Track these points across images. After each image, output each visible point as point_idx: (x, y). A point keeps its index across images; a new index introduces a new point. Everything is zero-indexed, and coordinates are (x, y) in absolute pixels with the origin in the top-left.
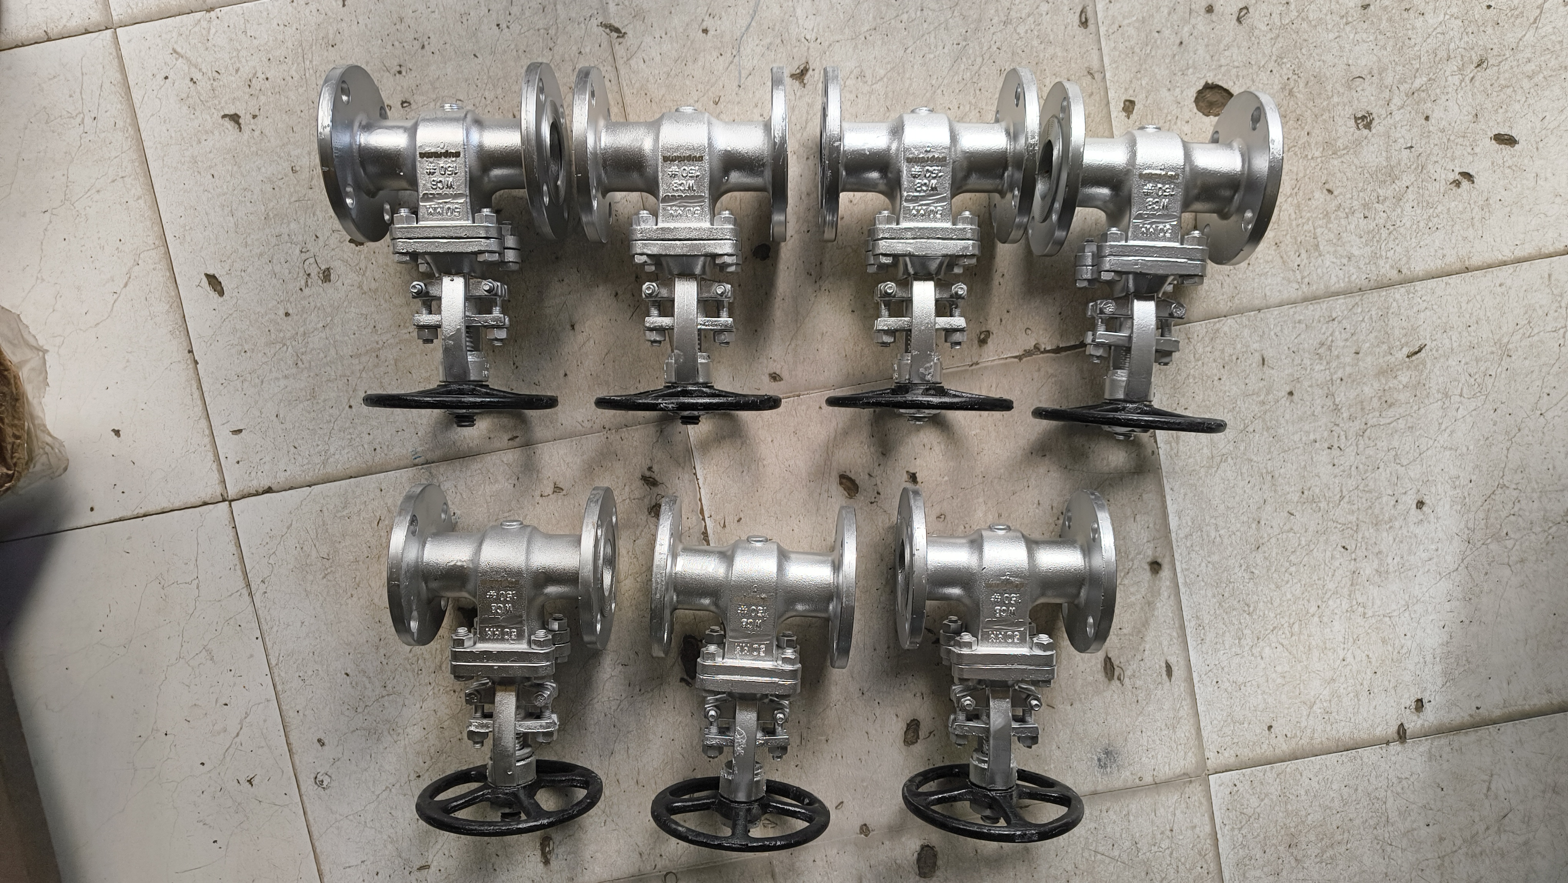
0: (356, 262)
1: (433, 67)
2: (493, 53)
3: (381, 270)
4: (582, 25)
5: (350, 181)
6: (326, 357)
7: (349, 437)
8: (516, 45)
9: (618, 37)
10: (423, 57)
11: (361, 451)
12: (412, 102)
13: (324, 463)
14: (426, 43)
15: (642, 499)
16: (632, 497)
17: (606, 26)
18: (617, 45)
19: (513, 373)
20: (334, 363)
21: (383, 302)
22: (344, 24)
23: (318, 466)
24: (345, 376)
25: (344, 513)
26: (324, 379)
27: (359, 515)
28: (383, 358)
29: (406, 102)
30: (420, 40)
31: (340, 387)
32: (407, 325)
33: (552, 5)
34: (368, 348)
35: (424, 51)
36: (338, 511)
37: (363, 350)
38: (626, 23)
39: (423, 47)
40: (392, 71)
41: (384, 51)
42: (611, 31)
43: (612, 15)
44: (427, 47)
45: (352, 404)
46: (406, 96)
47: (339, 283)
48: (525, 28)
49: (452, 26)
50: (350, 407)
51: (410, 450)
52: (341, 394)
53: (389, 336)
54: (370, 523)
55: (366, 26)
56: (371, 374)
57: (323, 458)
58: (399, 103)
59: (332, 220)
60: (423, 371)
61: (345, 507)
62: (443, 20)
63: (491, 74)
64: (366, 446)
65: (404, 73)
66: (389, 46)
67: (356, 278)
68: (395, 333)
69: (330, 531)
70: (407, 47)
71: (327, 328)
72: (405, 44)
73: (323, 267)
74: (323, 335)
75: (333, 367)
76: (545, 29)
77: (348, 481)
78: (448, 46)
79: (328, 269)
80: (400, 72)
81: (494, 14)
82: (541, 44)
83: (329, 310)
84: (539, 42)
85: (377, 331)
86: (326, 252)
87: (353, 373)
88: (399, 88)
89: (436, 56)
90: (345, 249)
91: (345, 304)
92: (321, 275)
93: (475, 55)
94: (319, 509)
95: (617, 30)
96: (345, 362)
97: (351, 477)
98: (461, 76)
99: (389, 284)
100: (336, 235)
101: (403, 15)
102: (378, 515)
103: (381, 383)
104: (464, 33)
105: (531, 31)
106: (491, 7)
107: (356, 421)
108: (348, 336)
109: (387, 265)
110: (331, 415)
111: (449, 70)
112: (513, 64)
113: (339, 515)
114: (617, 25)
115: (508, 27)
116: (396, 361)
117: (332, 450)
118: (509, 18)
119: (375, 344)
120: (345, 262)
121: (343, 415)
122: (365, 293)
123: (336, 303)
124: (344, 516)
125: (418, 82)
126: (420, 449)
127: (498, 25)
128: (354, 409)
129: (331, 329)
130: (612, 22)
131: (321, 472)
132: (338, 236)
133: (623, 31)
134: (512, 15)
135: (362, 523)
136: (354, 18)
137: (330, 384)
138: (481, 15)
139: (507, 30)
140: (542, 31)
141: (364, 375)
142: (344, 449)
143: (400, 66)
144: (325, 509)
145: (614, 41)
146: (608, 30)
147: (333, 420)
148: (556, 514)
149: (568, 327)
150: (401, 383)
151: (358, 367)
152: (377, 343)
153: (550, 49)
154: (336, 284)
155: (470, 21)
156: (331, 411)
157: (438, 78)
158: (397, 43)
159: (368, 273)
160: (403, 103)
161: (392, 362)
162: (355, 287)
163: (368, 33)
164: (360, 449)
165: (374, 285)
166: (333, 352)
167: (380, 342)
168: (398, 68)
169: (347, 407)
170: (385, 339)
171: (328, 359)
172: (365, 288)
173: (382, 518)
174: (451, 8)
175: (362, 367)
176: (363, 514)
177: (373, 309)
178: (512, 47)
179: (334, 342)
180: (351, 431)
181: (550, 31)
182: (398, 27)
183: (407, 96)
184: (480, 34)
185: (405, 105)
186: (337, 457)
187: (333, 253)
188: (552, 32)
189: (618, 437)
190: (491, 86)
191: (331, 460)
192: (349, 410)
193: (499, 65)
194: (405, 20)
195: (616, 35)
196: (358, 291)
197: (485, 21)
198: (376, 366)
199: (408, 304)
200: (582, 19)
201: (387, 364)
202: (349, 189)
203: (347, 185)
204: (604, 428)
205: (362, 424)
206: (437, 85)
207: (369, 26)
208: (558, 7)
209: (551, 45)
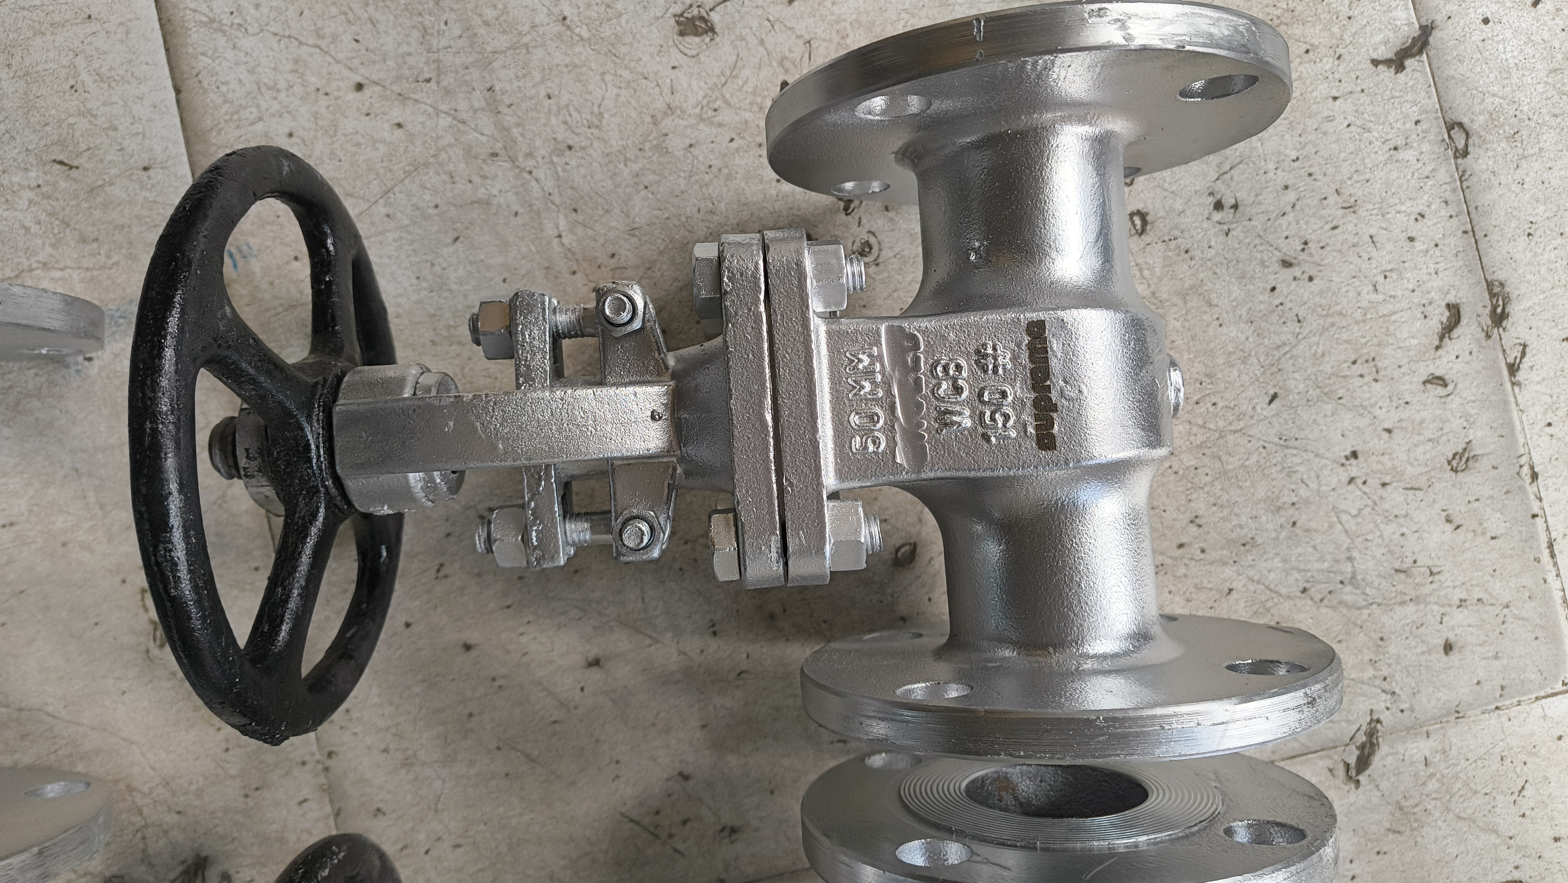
0: (734, 101)
1: (1237, 292)
2: (1284, 442)
3: (716, 163)
4: (1370, 672)
5: (938, 106)
6: (486, 23)
7: (282, 84)
8: (1307, 502)
9: (1347, 766)
10: (1262, 263)
11: (245, 114)
12: (1146, 238)
13: (212, 23)
14: (1296, 271)
15: (146, 859)
16: (149, 832)
17: (1372, 734)
18: (1329, 763)
19: (467, 508)
20: (472, 45)
21: (635, 167)
22: (1328, 63)
23: (204, 8)
24: (439, 72)
25: (84, 76)
26: (428, 20)
27: (80, 114)
28: (491, 169)
29: (1144, 223)
30: (1303, 256)
31: (411, 61)
32: (580, 231)
33: (1413, 594)
34: (516, 132)
35: (1277, 267)
36: (89, 59)
37: (509, 119)
38: (1384, 785)
39: (1286, 264)
40: (1220, 187)
41: (1271, 166)
42: (1362, 747)
43: (1401, 748)
44: (1288, 273)
45: (367, 92)
46: (1160, 224)
47: (676, 57)
48: (1352, 526)
49: (1345, 336)
50: (359, 87)
51: (252, 241)
52: (391, 63)
53: (549, 185)
54: (62, 143)
55: (1330, 119)
56: (449, 139)
57: (226, 20)
58: (1140, 206)
59: (836, 38)
60: (461, 272)
61: (100, 77)
62: (1358, 315)
63: (1231, 438)
64: (259, 127)
65: (1217, 216)
66: (1282, 178)
67: (692, 101)
68: (557, 199)
69: (39, 40)
70: (1284, 221)
71: (561, 28)
72: (1290, 217)
73: (715, 17)
74: (541, 17)
75: (460, 43)
76: (1353, 577)
77: (169, 83)
78: (1294, 327)
79: (712, 29)
80: (1218, 206)
81: (1379, 443)
82: (1316, 566)
83: (607, 32)
84: (1321, 559)
85: (561, 154)
86: (755, 25)
87: (448, 92)
88: (1178, 205)
89: (1266, 297)
90: (765, 73)
91: (626, 74)
92: (695, 12)
93: (1274, 397)
94: (94, 11)
95: (1363, 763)
96: (475, 73)
97: (178, 91)
98: (1221, 360)
99: (682, 183)
100: (799, 49)
101: (1362, 212)
102: (82, 161)
103: (426, 165)
104: (1327, 368)
105: (1345, 541)
106: (1398, 435)
107: (324, 101)
108: (543, 80)
109: (729, 177)
110: (335, 37)
111: (1231, 331)
112: (1262, 492)
113: (80, 62)
114: (1377, 761)
115: (1351, 480)
116: (486, 203)
117: (246, 43)
118: (1374, 482)
119: (525, 149)
120: (732, 73)
121: (336, 68)
122: (655, 122)
123: (624, 50)
124: (76, 75)
125: (1197, 254)
126: (256, 266)
127: (1355, 455)
128: (353, 96)
129: (559, 36)
130: (1383, 749)
131: (189, 15)
132: (796, 55)
133: (1361, 778)
134: (1381, 491)
135: (60, 122)
136: (1346, 87)
137: (416, 34)
138: (1377, 412)
139: (1345, 478)
140: (1348, 568)
141: (445, 122)
142: (251, 71)
143: (1235, 207)
144: (94, 26)
145: (1336, 756)
146: (1362, 738)
147: (323, 44)
148: (96, 631)
149: (594, 652)
150: (426, 217)
151: (463, 105)
152: (529, 155)
153: (1304, 590)
154: (674, 51)
155: (1358, 382)
156: (347, 38)
157: (1210, 304)
158: (1291, 196)
159: (706, 130)
160: (1143, 216)
161: (481, 193)
162: (669, 98)
163: (1312, 124)
164: (251, 113)
165: (676, 144)
166: (501, 42)
167: (530, 163)
168: (1229, 201)
169: (359, 79)
170: (540, 173)
171: (482, 31)
172: (668, 123)
173: (74, 173)
174: (1387, 333)
175: (464, 116)
176: (83, 124)
177: (616, 143)
178: (1304, 492)
179: (526, 46)
180: (298, 89)
181: (1348, 589)
182: (1333, 199)
183: (1160, 227)
184: (1328, 408)
185: (1138, 222)
186: (230, 54)
187: (753, 42)
188: (1348, 594)
189: (306, 792)
190: (1201, 438)
191: (221, 40)
192: (351, 83)
193: (1254, 458)
194: (1352, 217)
195: (1352, 760)
196: (660, 105)
197: (1363, 422)
198: (469, 153)
199: (632, 231)
200: (1385, 672)
201: (476, 179)
202: (914, 104)
203: (929, 96)
204: (330, 755)
205: (316, 116)
206: (1194, 302)
207: (1328, 127)
208: (1411, 608)
209: (1316, 592)
